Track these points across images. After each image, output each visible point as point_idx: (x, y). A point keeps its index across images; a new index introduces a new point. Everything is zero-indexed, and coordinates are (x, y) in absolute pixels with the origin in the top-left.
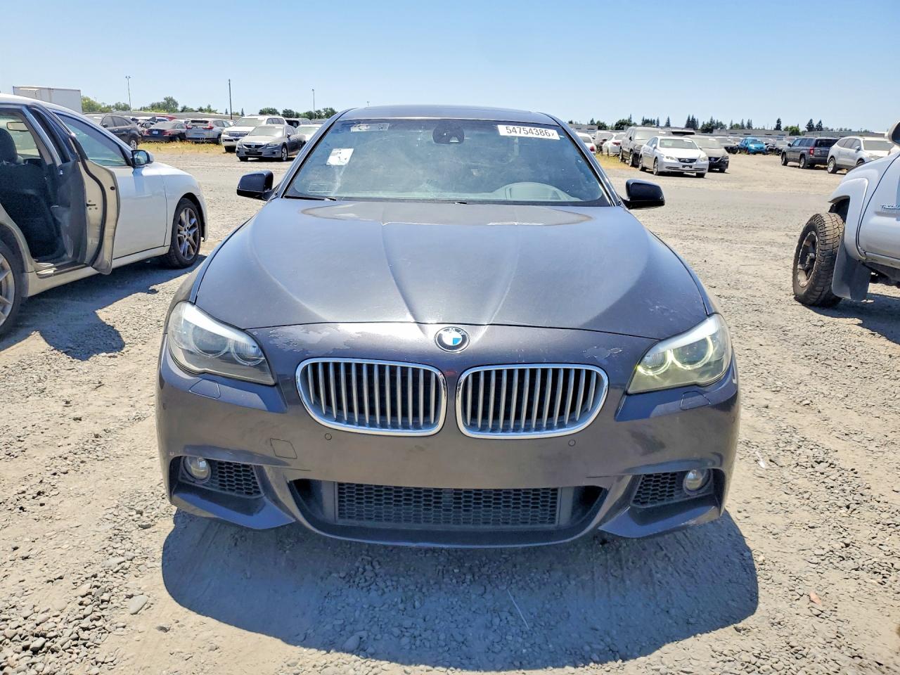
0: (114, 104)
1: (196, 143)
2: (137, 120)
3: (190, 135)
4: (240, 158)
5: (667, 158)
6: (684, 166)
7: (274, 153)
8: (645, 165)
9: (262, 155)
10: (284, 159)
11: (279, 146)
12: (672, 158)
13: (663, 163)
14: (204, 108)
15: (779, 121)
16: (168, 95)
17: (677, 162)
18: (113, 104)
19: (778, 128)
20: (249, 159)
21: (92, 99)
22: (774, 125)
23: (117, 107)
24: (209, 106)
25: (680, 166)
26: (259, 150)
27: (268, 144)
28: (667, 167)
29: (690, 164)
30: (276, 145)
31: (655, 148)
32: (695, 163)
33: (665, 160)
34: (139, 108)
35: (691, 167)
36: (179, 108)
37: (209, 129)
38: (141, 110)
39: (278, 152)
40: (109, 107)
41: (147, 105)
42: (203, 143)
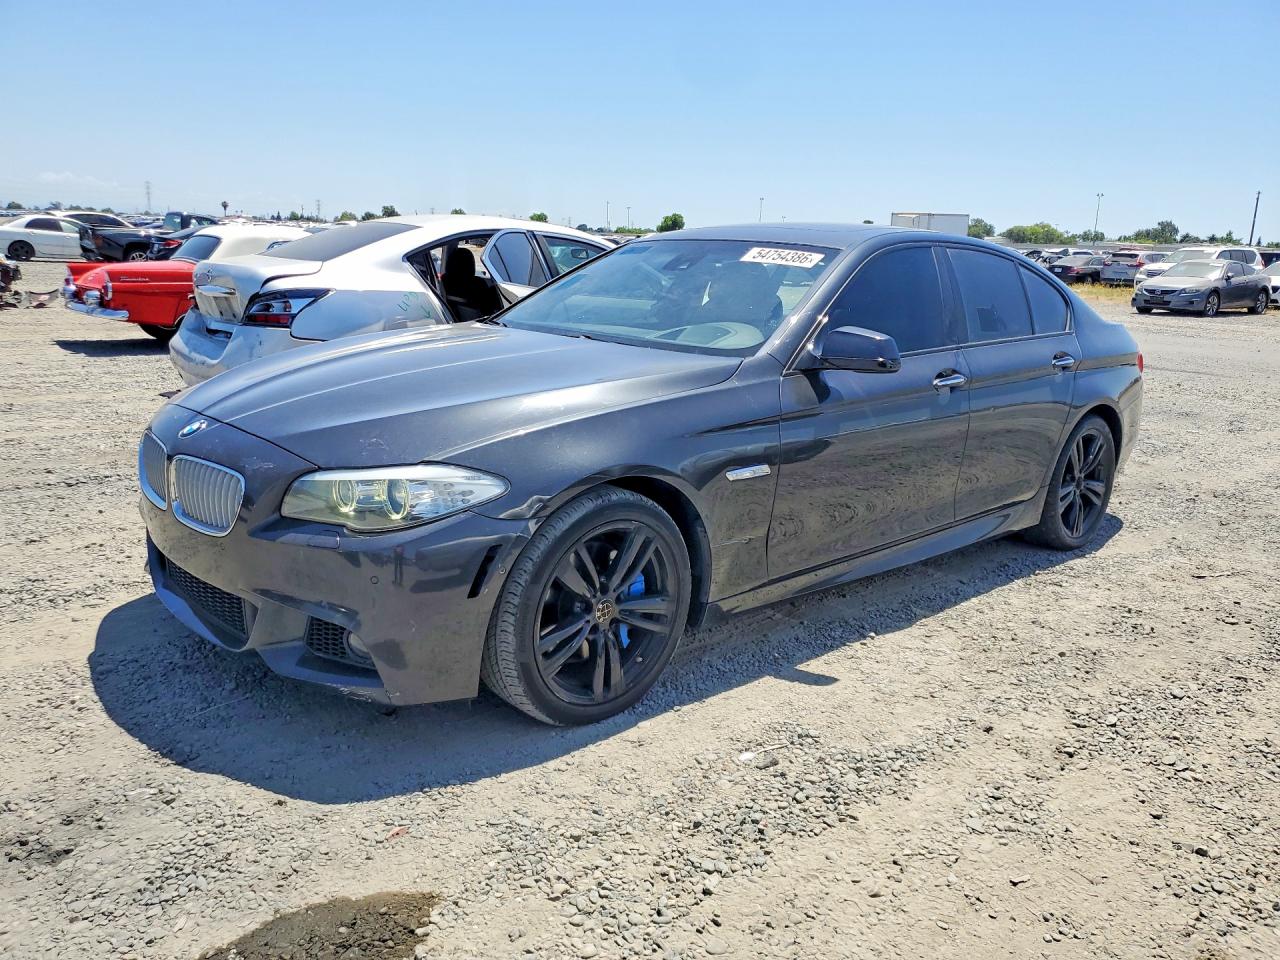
0: (1082, 233)
1: (1111, 286)
2: (1040, 252)
3: (1108, 274)
4: (1138, 309)
7: (1192, 303)
9: (1170, 306)
10: (1210, 313)
11: (1203, 293)
14: (1218, 236)
16: (1165, 219)
18: (1080, 232)
20: (1154, 311)
21: (1053, 226)
23: (1086, 237)
24: (1230, 234)
26: (1167, 298)
27: (1184, 289)
30: (1197, 291)
34: (1117, 238)
36: (1178, 238)
37: (1137, 266)
38: (1119, 240)
39: (1198, 302)
40: (1074, 237)
41: (1130, 233)
42: (1117, 286)
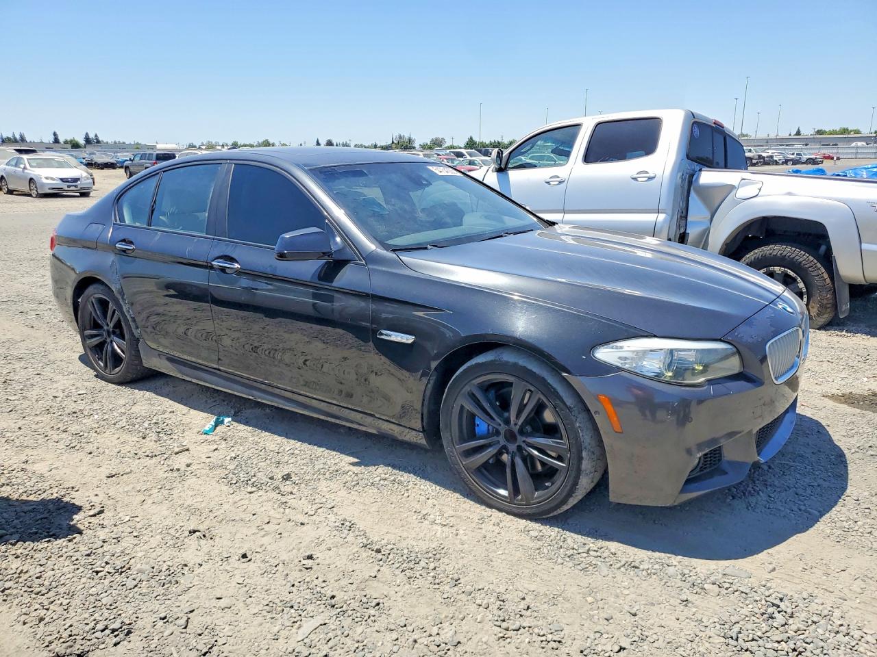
5: (47, 178)
6: (69, 187)
8: (11, 187)
12: (52, 179)
13: (43, 185)
15: (55, 134)
17: (60, 182)
19: (56, 141)
22: (52, 139)
25: (65, 186)
28: (49, 189)
29: (74, 184)
31: (25, 168)
32: (79, 182)
33: (45, 181)
35: (76, 186)
